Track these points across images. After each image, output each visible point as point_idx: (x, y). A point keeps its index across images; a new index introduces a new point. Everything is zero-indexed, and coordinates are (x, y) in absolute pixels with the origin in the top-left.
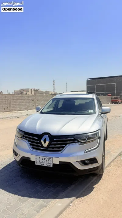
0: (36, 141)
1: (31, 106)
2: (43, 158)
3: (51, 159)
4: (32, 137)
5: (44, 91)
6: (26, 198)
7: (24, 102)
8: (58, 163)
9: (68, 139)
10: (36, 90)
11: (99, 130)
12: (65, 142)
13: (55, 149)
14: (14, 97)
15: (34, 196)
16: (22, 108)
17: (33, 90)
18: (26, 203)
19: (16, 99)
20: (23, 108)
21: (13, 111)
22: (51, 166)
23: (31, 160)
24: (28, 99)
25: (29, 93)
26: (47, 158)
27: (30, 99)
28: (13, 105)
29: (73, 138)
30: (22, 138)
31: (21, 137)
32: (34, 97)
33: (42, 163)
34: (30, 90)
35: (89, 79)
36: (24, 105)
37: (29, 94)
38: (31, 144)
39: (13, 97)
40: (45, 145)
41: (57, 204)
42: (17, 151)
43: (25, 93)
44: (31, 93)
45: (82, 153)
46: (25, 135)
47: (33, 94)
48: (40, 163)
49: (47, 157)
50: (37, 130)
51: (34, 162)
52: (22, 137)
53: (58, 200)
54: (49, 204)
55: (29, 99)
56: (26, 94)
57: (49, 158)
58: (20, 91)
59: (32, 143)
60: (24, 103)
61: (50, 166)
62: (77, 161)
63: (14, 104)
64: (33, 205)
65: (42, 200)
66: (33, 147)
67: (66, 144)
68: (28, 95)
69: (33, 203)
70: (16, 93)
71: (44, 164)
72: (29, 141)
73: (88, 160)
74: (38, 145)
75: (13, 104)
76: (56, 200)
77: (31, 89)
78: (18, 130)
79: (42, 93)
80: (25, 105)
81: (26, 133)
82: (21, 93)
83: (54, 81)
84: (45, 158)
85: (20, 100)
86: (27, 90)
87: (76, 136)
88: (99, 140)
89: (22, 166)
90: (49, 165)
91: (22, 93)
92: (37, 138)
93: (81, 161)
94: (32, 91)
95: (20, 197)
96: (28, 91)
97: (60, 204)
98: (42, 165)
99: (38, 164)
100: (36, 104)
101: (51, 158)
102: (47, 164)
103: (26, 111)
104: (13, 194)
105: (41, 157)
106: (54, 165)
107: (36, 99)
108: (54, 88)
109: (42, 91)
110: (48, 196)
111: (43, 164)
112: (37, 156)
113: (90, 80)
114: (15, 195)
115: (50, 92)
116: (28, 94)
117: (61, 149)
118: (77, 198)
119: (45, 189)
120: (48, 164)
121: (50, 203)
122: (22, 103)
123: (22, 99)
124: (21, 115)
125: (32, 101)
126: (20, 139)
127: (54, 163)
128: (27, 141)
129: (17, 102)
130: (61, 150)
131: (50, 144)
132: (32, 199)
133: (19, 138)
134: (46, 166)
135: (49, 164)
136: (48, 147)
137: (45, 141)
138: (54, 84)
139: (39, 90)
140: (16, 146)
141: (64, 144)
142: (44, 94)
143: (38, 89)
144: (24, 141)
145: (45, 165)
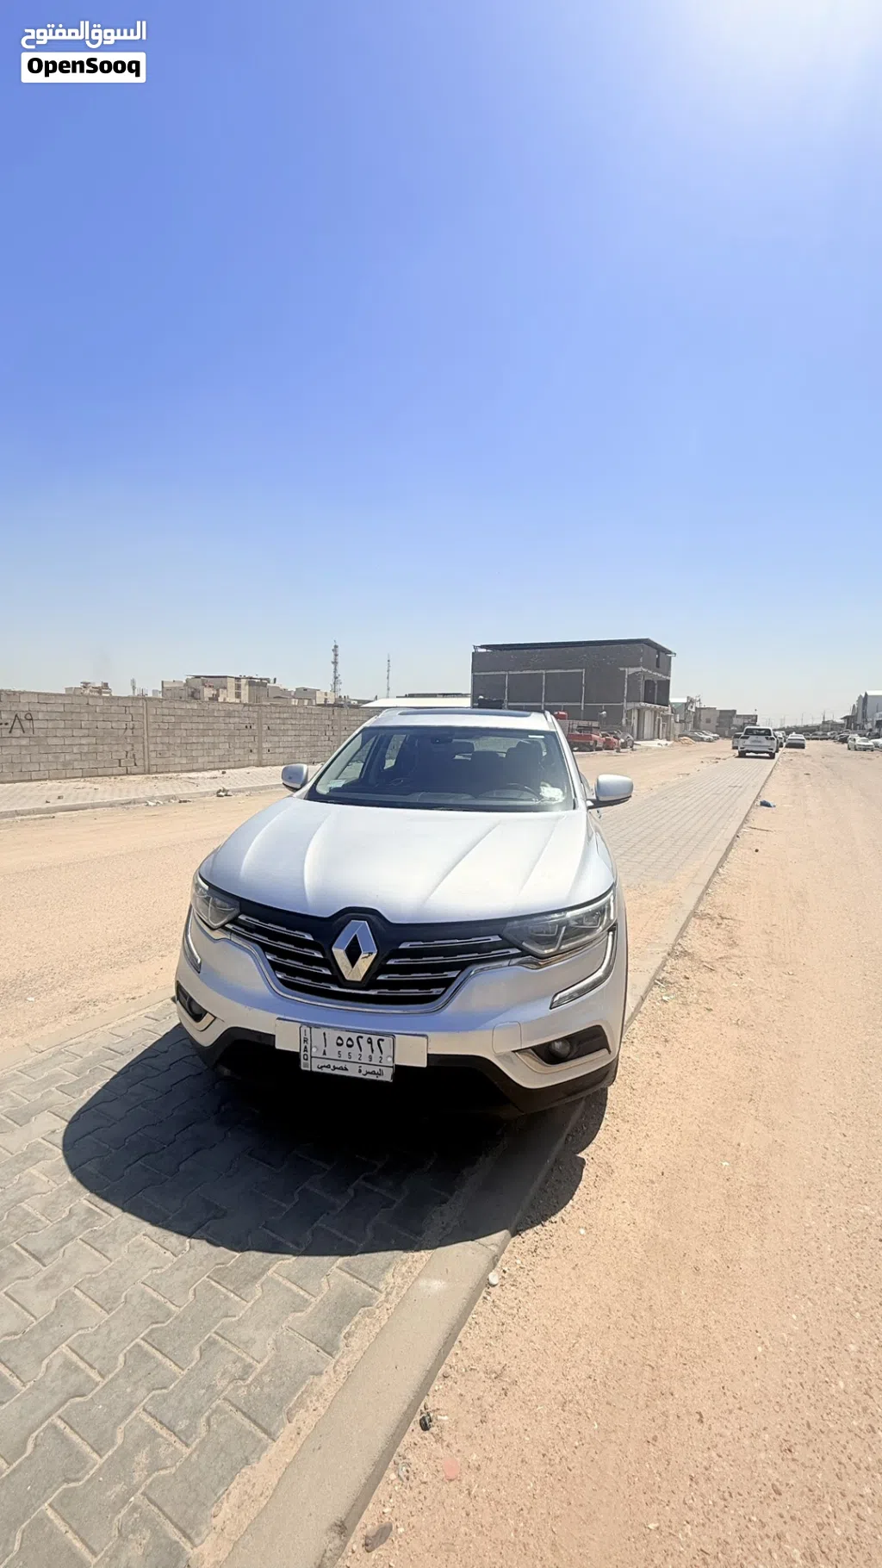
0: (307, 951)
1: (237, 752)
2: (345, 1036)
3: (386, 1044)
4: (283, 930)
5: (292, 688)
6: (254, 1256)
7: (210, 733)
8: (424, 1064)
9: (474, 940)
10: (258, 684)
11: (610, 896)
12: (460, 958)
13: (404, 992)
14: (166, 711)
15: (297, 1244)
16: (200, 760)
17: (243, 682)
18: (259, 1294)
19: (173, 719)
20: (206, 759)
21: (157, 772)
22: (387, 1076)
23: (280, 1045)
24: (227, 720)
25: (228, 696)
26: (366, 1037)
27: (237, 720)
28: (160, 747)
29: (497, 939)
30: (227, 929)
31: (223, 927)
32: (255, 715)
33: (338, 1065)
34: (231, 684)
35: (482, 647)
36: (206, 746)
37: (228, 700)
38: (275, 967)
39: (159, 711)
40: (357, 971)
41: (422, 1283)
42: (203, 996)
43: (208, 693)
44: (238, 695)
45: (542, 1009)
46: (242, 917)
47: (245, 698)
48: (327, 1063)
49: (366, 1033)
50: (307, 893)
51: (294, 1057)
52: (229, 926)
53: (424, 1255)
54: (382, 1286)
55: (232, 720)
56: (215, 698)
57: (375, 1039)
58: (186, 685)
59: (280, 961)
60: (206, 739)
61: (380, 1078)
62: (514, 1051)
63: (166, 740)
64: (299, 1305)
65: (341, 1260)
66: (290, 979)
67: (462, 966)
68: (224, 702)
69: (294, 1287)
70: (170, 693)
71: (348, 1066)
72: (266, 948)
73: (568, 1039)
74: (314, 969)
75: (158, 740)
76: (417, 1254)
77: (238, 679)
78: (207, 887)
79: (283, 695)
80: (214, 746)
81: (247, 906)
82: (194, 695)
83: (336, 647)
84: (354, 1036)
85: (190, 726)
86: (218, 682)
87: (509, 924)
88: (610, 938)
89: (226, 1072)
90: (373, 1073)
91: (196, 695)
92: (309, 937)
93: (533, 1048)
94: (238, 687)
95: (223, 1253)
96: (225, 688)
97: (437, 1285)
98: (337, 1072)
99: (315, 1069)
100: (260, 742)
101: (388, 1040)
102: (365, 1069)
103: (217, 773)
104: (182, 1238)
105: (332, 1035)
106: (400, 1071)
107: (264, 720)
108: (336, 678)
109: (282, 688)
110: (369, 1234)
111: (341, 1068)
112: (310, 1026)
113: (484, 650)
114: (193, 1241)
115: (318, 694)
116: (220, 699)
117: (435, 991)
118: (516, 1232)
119: (351, 1192)
120: (371, 1069)
121: (388, 1276)
122: (201, 740)
123: (199, 720)
124: (193, 790)
125: (246, 732)
126: (217, 935)
127: (400, 1062)
128: (255, 950)
129: (177, 732)
130: (435, 998)
131: (378, 968)
132: (290, 1260)
133: (212, 929)
134: (360, 1076)
135: (377, 1069)
136: (370, 980)
137: (353, 954)
138: (335, 663)
139: (271, 684)
140: (198, 968)
141: (451, 967)
142: (294, 702)
143: (268, 680)
144: (240, 947)
145: (353, 1072)
